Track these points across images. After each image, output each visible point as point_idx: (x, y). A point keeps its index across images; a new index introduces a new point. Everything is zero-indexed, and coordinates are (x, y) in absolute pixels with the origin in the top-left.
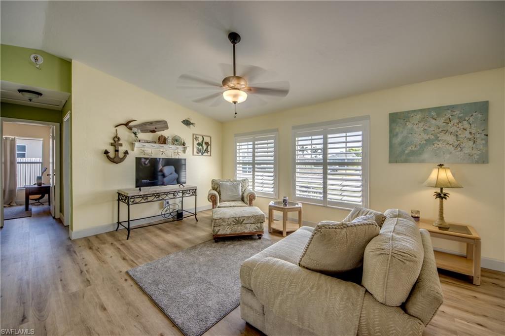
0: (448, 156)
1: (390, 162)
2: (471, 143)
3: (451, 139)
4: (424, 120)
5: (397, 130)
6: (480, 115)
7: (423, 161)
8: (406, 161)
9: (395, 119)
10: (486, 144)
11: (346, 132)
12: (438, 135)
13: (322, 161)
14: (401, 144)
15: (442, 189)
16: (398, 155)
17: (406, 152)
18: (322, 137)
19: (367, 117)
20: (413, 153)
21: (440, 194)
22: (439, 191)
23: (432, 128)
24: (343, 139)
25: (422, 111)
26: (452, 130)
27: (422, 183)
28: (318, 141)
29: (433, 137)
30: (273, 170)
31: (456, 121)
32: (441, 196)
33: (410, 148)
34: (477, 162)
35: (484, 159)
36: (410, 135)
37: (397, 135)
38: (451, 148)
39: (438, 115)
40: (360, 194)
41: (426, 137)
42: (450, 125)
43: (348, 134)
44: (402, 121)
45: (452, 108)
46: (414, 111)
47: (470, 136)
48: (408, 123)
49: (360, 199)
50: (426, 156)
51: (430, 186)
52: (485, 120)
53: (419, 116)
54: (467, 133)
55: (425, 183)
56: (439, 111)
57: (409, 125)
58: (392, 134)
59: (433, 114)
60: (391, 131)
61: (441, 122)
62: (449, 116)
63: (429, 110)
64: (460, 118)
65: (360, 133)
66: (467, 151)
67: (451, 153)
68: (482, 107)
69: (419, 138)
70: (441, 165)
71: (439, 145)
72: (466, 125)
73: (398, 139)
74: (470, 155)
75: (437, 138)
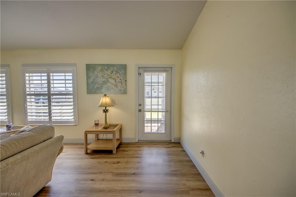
0: (112, 90)
1: (88, 93)
2: (120, 84)
3: (112, 81)
4: (102, 70)
5: (90, 75)
6: (124, 71)
8: (95, 93)
9: (89, 68)
10: (126, 85)
11: (65, 73)
12: (108, 79)
13: (47, 93)
14: (92, 83)
15: (106, 107)
16: (92, 89)
17: (95, 88)
18: (46, 74)
19: (75, 65)
21: (104, 110)
22: (104, 108)
23: (105, 76)
24: (63, 78)
25: (101, 65)
26: (114, 77)
28: (43, 77)
29: (106, 80)
30: (5, 100)
31: (115, 73)
32: (106, 111)
33: (96, 86)
34: (123, 93)
35: (125, 92)
36: (96, 78)
37: (90, 77)
38: (113, 86)
39: (108, 68)
40: (72, 114)
41: (103, 80)
42: (113, 74)
43: (66, 74)
44: (92, 69)
45: (113, 66)
46: (98, 65)
47: (120, 81)
48: (95, 71)
49: (72, 117)
51: (101, 106)
52: (125, 73)
53: (100, 68)
54: (119, 79)
56: (109, 66)
57: (96, 73)
58: (88, 77)
59: (106, 67)
60: (87, 74)
61: (109, 72)
62: (112, 69)
63: (104, 65)
64: (116, 71)
65: (71, 74)
66: (119, 88)
67: (113, 89)
68: (124, 67)
69: (100, 80)
70: (105, 95)
71: (109, 84)
72: (119, 76)
73: (91, 80)
74: (120, 90)
75: (108, 81)
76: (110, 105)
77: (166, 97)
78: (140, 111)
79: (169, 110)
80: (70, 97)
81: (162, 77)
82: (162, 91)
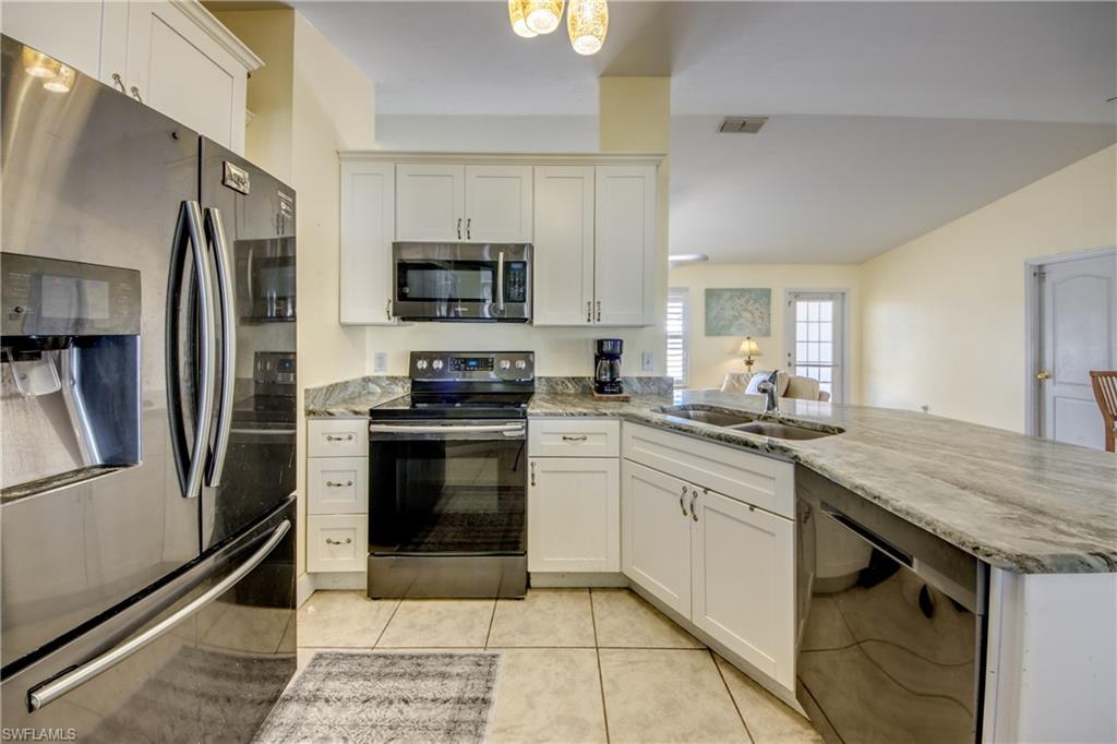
1: (707, 335)
2: (761, 320)
3: (749, 316)
4: (731, 298)
5: (712, 305)
6: (766, 299)
7: (730, 335)
8: (719, 334)
9: (711, 295)
10: (769, 322)
12: (741, 312)
14: (716, 318)
15: (749, 357)
16: (713, 329)
17: (720, 326)
19: (687, 290)
20: (723, 327)
22: (748, 359)
23: (737, 306)
25: (731, 290)
26: (750, 308)
27: (734, 353)
29: (737, 314)
31: (752, 302)
32: (749, 363)
33: (721, 323)
34: (765, 336)
35: (767, 333)
36: (722, 311)
37: (712, 309)
38: (750, 324)
39: (741, 296)
41: (733, 313)
42: (749, 304)
44: (716, 297)
45: (749, 291)
46: (725, 290)
47: (760, 315)
48: (721, 299)
50: (733, 330)
51: (741, 356)
52: (769, 303)
53: (729, 294)
54: (758, 312)
55: (739, 353)
56: (742, 292)
57: (721, 301)
58: (707, 306)
59: (738, 294)
61: (743, 301)
62: (748, 297)
63: (736, 290)
64: (754, 300)
65: (680, 304)
66: (758, 327)
67: (749, 328)
68: (767, 293)
69: (729, 313)
70: (748, 338)
71: (742, 321)
72: (758, 306)
73: (713, 314)
74: (760, 330)
75: (740, 316)
76: (758, 354)
77: (834, 342)
78: (790, 365)
79: (839, 363)
80: (677, 341)
81: (827, 308)
82: (827, 332)
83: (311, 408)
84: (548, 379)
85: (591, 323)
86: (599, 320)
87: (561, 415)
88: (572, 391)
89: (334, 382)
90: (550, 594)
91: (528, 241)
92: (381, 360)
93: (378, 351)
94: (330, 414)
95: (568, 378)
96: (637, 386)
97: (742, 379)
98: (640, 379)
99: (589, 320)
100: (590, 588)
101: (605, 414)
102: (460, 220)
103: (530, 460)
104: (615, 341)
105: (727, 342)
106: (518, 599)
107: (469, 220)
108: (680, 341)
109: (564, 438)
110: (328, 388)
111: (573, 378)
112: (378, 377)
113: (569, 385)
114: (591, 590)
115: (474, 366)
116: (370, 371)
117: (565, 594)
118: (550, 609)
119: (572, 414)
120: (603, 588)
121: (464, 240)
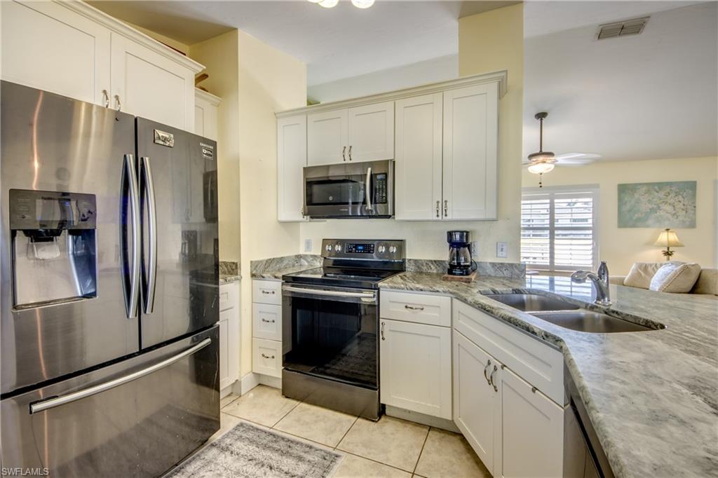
0: (667, 222)
1: (620, 227)
2: (685, 212)
3: (669, 208)
4: (648, 192)
5: (626, 199)
6: (691, 191)
7: (647, 226)
8: (634, 226)
9: (623, 189)
10: (695, 214)
12: (660, 205)
13: (548, 226)
14: (630, 211)
15: (668, 248)
16: (626, 220)
18: (548, 201)
19: (597, 186)
20: (639, 220)
22: (666, 250)
23: (655, 200)
25: (647, 184)
26: (672, 201)
27: (651, 244)
28: (544, 205)
29: (656, 206)
31: (673, 195)
32: (668, 253)
33: (636, 215)
34: (688, 227)
35: (693, 225)
36: (637, 204)
37: (626, 202)
38: (670, 216)
39: (660, 189)
40: (591, 257)
41: (650, 206)
42: (669, 197)
43: (574, 200)
44: (630, 191)
45: (670, 184)
46: (641, 184)
47: (682, 207)
48: (635, 194)
50: (650, 222)
51: (659, 246)
52: (694, 195)
53: (645, 188)
54: (681, 204)
55: (656, 244)
56: (661, 186)
57: (636, 196)
58: (621, 204)
59: (656, 188)
60: (620, 200)
61: (662, 194)
62: (668, 190)
63: (653, 184)
64: (676, 193)
65: (591, 200)
66: (680, 218)
67: (669, 220)
68: (692, 186)
69: (645, 207)
70: (668, 230)
71: (662, 213)
72: (681, 199)
73: (626, 208)
74: (683, 222)
75: (659, 208)
76: (677, 245)
80: (587, 232)
83: (254, 272)
84: (416, 261)
85: (440, 218)
86: (446, 215)
87: (403, 289)
88: (435, 271)
89: (272, 257)
90: (398, 423)
91: (391, 158)
92: (308, 244)
93: (307, 238)
94: (263, 277)
95: (431, 261)
96: (490, 271)
97: (650, 269)
98: (493, 265)
99: (438, 216)
100: (430, 427)
101: (438, 291)
102: (345, 147)
103: (381, 321)
104: (462, 232)
105: (644, 233)
106: (373, 421)
107: (351, 147)
108: (590, 232)
109: (406, 307)
110: (267, 261)
111: (435, 261)
112: (306, 255)
113: (432, 266)
114: (431, 428)
115: (361, 250)
116: (302, 252)
117: (409, 426)
118: (392, 434)
119: (411, 289)
120: (442, 430)
121: (348, 161)
